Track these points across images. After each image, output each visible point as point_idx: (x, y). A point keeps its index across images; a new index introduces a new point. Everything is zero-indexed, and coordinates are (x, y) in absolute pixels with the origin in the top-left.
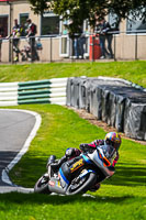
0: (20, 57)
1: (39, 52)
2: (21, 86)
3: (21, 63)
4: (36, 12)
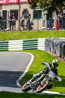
1: (32, 26)
4: (32, 8)
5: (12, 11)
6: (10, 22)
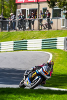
0: (43, 28)
1: (51, 25)
2: (43, 41)
3: (43, 30)
4: (50, 7)
5: (31, 10)
6: (29, 21)
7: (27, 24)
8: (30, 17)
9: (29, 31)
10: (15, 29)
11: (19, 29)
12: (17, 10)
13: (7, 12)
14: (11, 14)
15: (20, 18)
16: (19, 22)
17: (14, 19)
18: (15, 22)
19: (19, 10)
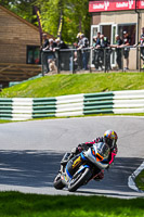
5: (122, 28)
6: (118, 50)
7: (113, 57)
8: (121, 43)
9: (118, 73)
10: (87, 69)
11: (97, 68)
12: (92, 27)
13: (70, 31)
14: (80, 34)
15: (99, 43)
16: (95, 53)
17: (86, 45)
18: (87, 54)
19: (96, 27)
